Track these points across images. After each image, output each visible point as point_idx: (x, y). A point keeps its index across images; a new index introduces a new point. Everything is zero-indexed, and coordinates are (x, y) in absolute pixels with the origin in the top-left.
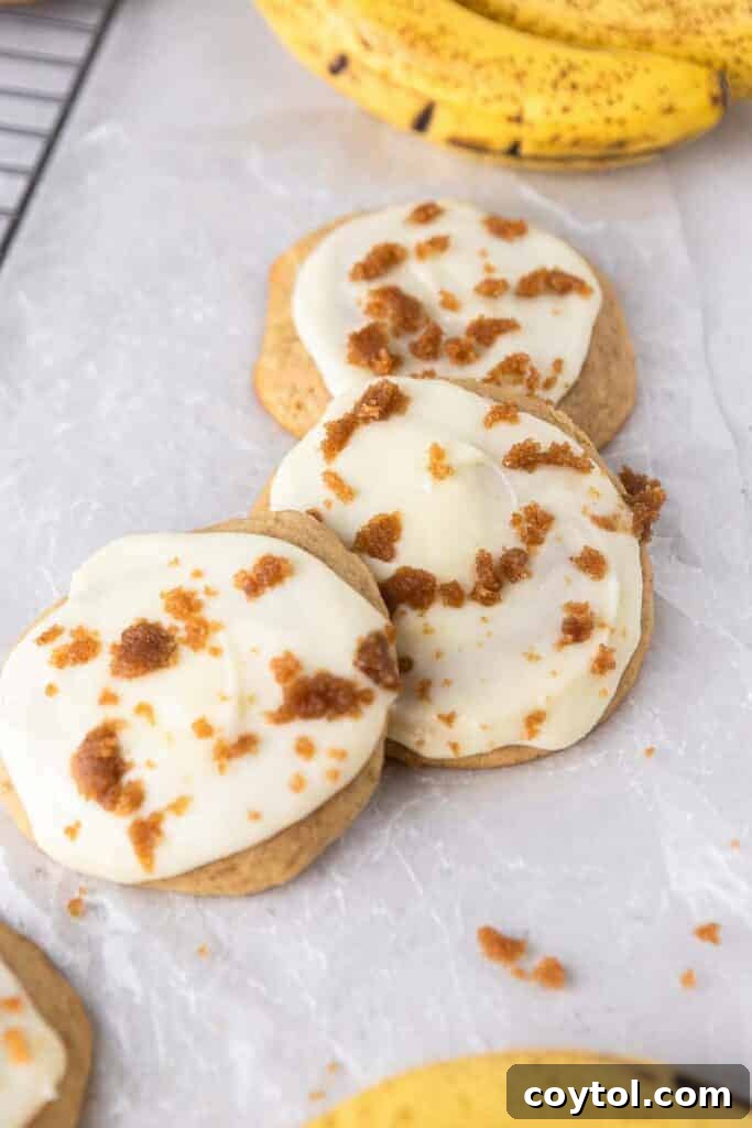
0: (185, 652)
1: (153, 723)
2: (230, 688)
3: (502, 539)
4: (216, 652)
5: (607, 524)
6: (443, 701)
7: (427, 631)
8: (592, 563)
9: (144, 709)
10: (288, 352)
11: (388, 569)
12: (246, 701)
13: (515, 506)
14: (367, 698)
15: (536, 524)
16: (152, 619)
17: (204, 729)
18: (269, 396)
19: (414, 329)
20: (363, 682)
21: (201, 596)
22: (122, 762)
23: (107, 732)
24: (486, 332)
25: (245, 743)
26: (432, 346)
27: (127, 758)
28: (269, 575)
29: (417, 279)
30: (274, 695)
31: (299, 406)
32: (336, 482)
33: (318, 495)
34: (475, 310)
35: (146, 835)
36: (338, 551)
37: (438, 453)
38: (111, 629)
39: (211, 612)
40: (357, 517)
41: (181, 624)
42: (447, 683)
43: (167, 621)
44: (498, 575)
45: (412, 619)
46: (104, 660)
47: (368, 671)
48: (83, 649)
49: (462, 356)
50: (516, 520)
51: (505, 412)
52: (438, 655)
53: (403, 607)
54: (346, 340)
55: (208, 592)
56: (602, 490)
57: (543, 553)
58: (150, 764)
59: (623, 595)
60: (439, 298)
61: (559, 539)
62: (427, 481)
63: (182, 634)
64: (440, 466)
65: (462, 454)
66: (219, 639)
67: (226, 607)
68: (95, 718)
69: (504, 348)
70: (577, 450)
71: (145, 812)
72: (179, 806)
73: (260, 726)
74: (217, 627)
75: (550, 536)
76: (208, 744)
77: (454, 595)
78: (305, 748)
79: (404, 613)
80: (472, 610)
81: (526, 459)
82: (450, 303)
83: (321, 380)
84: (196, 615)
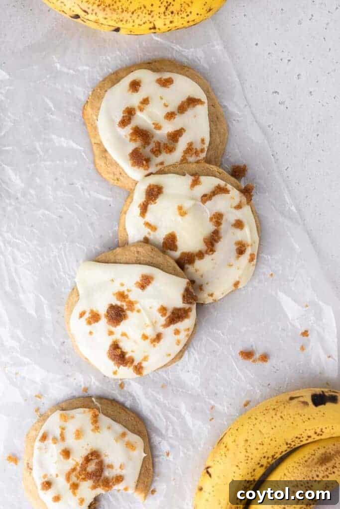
0: (129, 313)
1: (128, 338)
2: (148, 322)
3: (211, 227)
4: (139, 311)
5: (239, 207)
6: (208, 289)
7: (196, 271)
8: (239, 224)
9: (124, 335)
10: (106, 158)
11: (177, 254)
12: (154, 324)
13: (208, 215)
14: (190, 310)
15: (218, 218)
16: (114, 304)
17: (145, 337)
18: (106, 176)
19: (148, 144)
20: (187, 306)
21: (126, 293)
22: (124, 352)
23: (115, 346)
24: (175, 136)
25: (159, 337)
26: (157, 151)
27: (125, 351)
28: (146, 282)
29: (143, 119)
30: (162, 320)
31: (118, 179)
32: (148, 224)
33: (145, 232)
34: (168, 128)
35: (139, 369)
36: (160, 259)
37: (180, 208)
38: (102, 309)
39: (132, 297)
40: (160, 236)
41: (124, 304)
42: (207, 284)
43: (119, 303)
44: (212, 241)
45: (190, 268)
46: (103, 321)
47: (188, 303)
48: (95, 317)
49: (170, 150)
50: (211, 219)
51: (196, 182)
52: (202, 276)
53: (187, 266)
54: (128, 157)
55: (128, 291)
56: (235, 195)
57: (223, 227)
58: (132, 351)
59: (251, 231)
60: (153, 126)
61: (227, 220)
62: (179, 218)
63: (125, 307)
64: (182, 212)
65: (188, 204)
66: (137, 306)
67: (135, 294)
68: (107, 343)
69: (182, 145)
70: (222, 183)
71: (136, 363)
72: (145, 359)
73: (161, 329)
74: (136, 302)
75: (223, 222)
76: (149, 341)
77: (201, 255)
78: (177, 332)
79: (187, 268)
80: (208, 258)
81: (206, 198)
82: (158, 127)
83: (123, 170)
84: (127, 300)
